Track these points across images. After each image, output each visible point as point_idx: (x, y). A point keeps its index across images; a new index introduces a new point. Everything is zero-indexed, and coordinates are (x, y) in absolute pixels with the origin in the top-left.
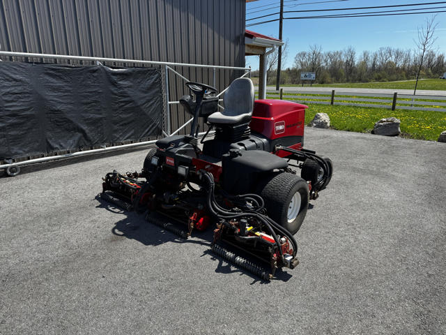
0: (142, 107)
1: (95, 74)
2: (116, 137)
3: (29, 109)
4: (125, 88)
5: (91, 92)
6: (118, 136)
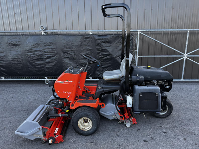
0: (117, 58)
1: (88, 40)
2: (98, 74)
3: (54, 56)
4: (106, 47)
5: (85, 49)
6: (99, 74)
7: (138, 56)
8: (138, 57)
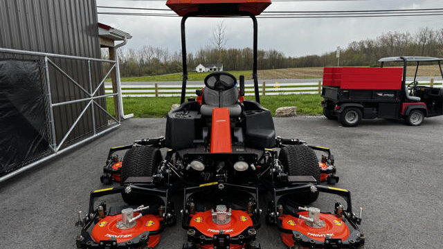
7: (53, 105)
8: (53, 107)
